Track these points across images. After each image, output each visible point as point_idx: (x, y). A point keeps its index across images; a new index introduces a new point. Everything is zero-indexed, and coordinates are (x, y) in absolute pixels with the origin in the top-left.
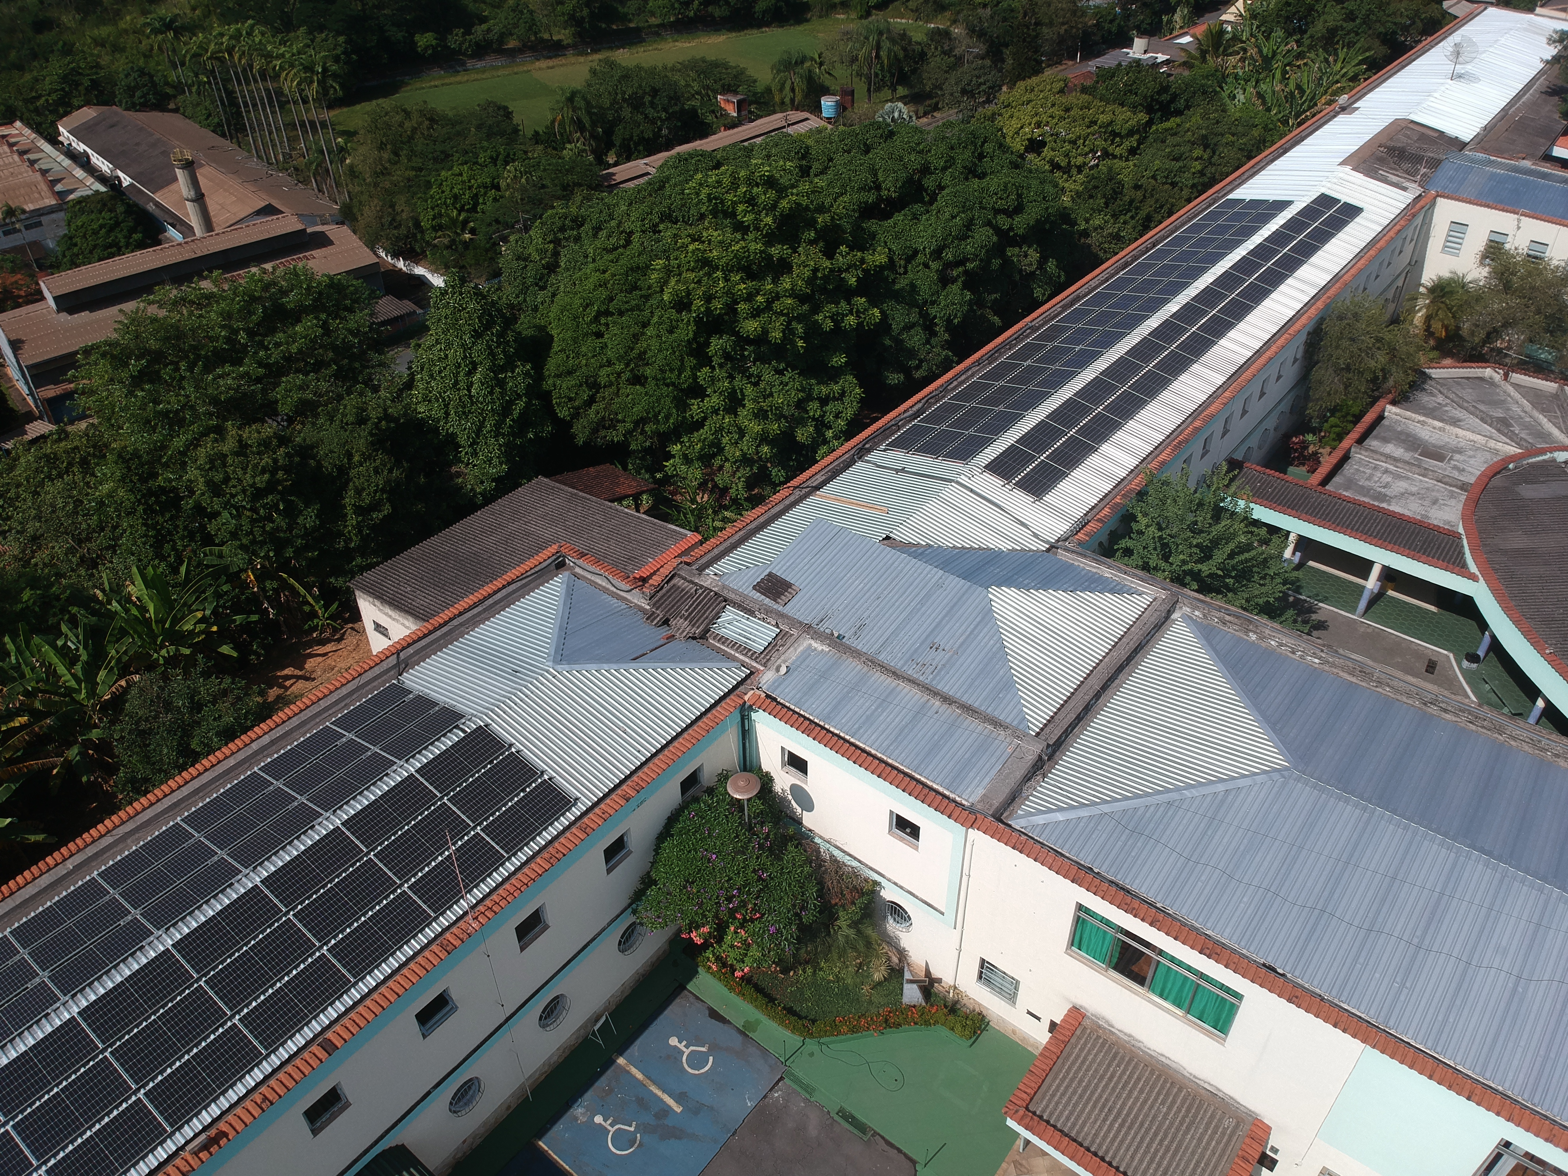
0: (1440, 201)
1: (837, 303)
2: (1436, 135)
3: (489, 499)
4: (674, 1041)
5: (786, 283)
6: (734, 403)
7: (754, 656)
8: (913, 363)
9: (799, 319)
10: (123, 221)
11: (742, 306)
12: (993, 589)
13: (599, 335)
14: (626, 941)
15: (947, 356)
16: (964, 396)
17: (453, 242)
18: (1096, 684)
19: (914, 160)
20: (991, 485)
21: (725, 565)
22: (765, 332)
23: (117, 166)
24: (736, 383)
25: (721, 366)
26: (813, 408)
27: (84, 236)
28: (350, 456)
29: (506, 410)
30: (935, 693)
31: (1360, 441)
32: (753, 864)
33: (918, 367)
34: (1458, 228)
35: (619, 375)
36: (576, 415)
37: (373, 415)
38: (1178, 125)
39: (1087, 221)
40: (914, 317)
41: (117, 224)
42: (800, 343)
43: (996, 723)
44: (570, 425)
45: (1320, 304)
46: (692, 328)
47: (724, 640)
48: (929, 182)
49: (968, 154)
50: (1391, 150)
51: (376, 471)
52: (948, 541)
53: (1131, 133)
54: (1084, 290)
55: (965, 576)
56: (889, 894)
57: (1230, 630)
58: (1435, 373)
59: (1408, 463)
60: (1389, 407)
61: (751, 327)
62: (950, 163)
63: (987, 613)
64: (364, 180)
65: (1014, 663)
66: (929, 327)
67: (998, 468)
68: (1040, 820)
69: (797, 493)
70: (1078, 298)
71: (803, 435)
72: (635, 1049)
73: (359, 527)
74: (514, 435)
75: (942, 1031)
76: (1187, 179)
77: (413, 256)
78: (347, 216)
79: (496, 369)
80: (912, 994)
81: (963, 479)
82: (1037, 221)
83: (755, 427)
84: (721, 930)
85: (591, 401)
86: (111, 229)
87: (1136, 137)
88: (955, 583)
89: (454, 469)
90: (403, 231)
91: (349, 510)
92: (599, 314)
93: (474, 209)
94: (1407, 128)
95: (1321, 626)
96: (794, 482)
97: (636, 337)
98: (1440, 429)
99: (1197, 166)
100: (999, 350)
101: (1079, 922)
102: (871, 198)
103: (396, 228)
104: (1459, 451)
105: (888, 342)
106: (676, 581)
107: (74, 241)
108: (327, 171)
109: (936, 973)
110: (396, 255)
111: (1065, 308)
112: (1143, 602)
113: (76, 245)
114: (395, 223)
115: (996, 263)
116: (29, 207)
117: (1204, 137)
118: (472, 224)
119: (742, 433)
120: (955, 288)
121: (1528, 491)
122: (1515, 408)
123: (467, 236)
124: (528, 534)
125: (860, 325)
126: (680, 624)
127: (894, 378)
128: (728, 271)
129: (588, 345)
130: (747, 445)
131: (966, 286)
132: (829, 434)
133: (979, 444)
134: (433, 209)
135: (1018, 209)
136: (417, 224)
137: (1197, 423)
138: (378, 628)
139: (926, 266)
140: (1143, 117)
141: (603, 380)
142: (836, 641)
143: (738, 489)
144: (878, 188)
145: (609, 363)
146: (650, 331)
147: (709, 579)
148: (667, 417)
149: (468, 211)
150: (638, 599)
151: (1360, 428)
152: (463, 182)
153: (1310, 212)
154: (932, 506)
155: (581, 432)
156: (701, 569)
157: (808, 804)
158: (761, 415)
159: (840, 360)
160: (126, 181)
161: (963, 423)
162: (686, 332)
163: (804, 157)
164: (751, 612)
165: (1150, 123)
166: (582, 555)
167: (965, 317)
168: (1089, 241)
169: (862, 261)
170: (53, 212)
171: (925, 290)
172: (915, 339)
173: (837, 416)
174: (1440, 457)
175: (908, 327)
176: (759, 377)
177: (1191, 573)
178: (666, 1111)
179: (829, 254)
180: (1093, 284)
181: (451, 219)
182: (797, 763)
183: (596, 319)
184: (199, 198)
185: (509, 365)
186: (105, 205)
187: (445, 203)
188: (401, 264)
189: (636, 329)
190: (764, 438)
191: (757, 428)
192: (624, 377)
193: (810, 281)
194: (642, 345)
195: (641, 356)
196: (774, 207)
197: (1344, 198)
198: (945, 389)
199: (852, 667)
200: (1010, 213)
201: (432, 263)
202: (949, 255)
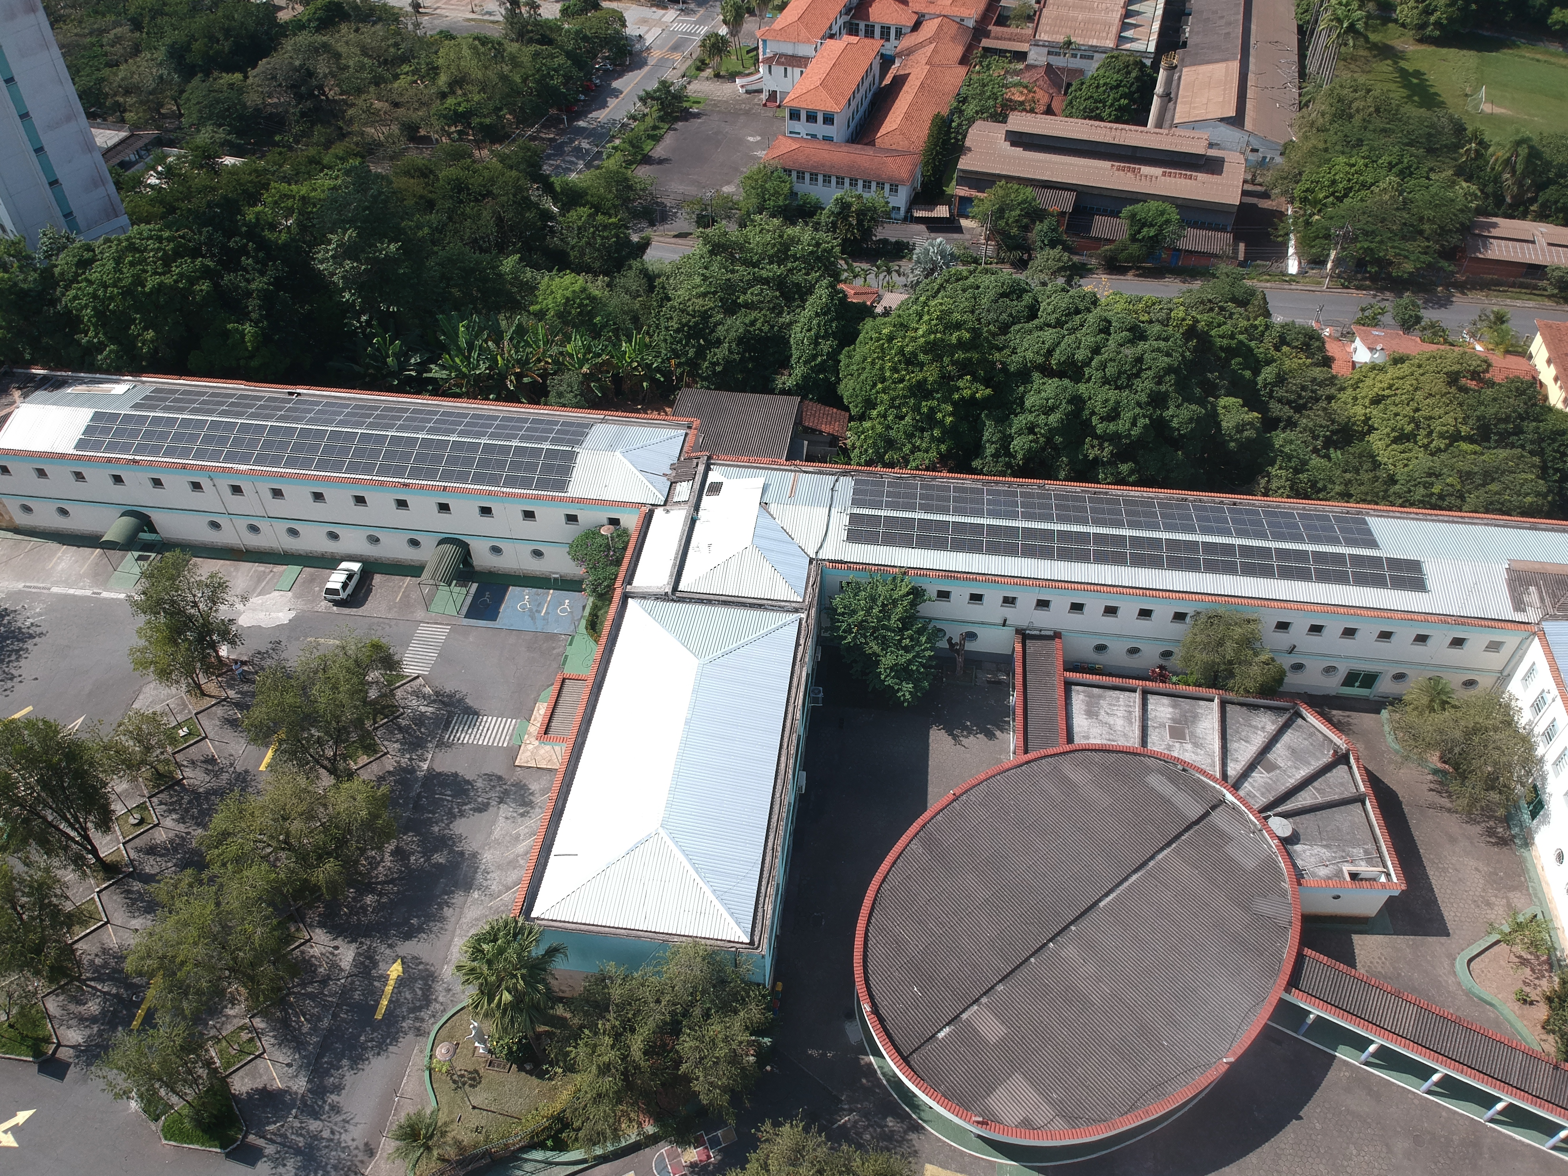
0: (1535, 639)
4: (567, 601)
7: (666, 501)
20: (840, 521)
40: (996, 438)
47: (673, 489)
52: (785, 523)
69: (792, 467)
81: (835, 509)
104: (1198, 745)
106: (696, 460)
112: (793, 598)
123: (1317, 218)
126: (673, 474)
134: (1311, 182)
152: (1348, 173)
154: (805, 508)
164: (692, 489)
170: (1101, 52)
178: (539, 612)
184: (1164, 96)
187: (1323, 182)
197: (1428, 575)
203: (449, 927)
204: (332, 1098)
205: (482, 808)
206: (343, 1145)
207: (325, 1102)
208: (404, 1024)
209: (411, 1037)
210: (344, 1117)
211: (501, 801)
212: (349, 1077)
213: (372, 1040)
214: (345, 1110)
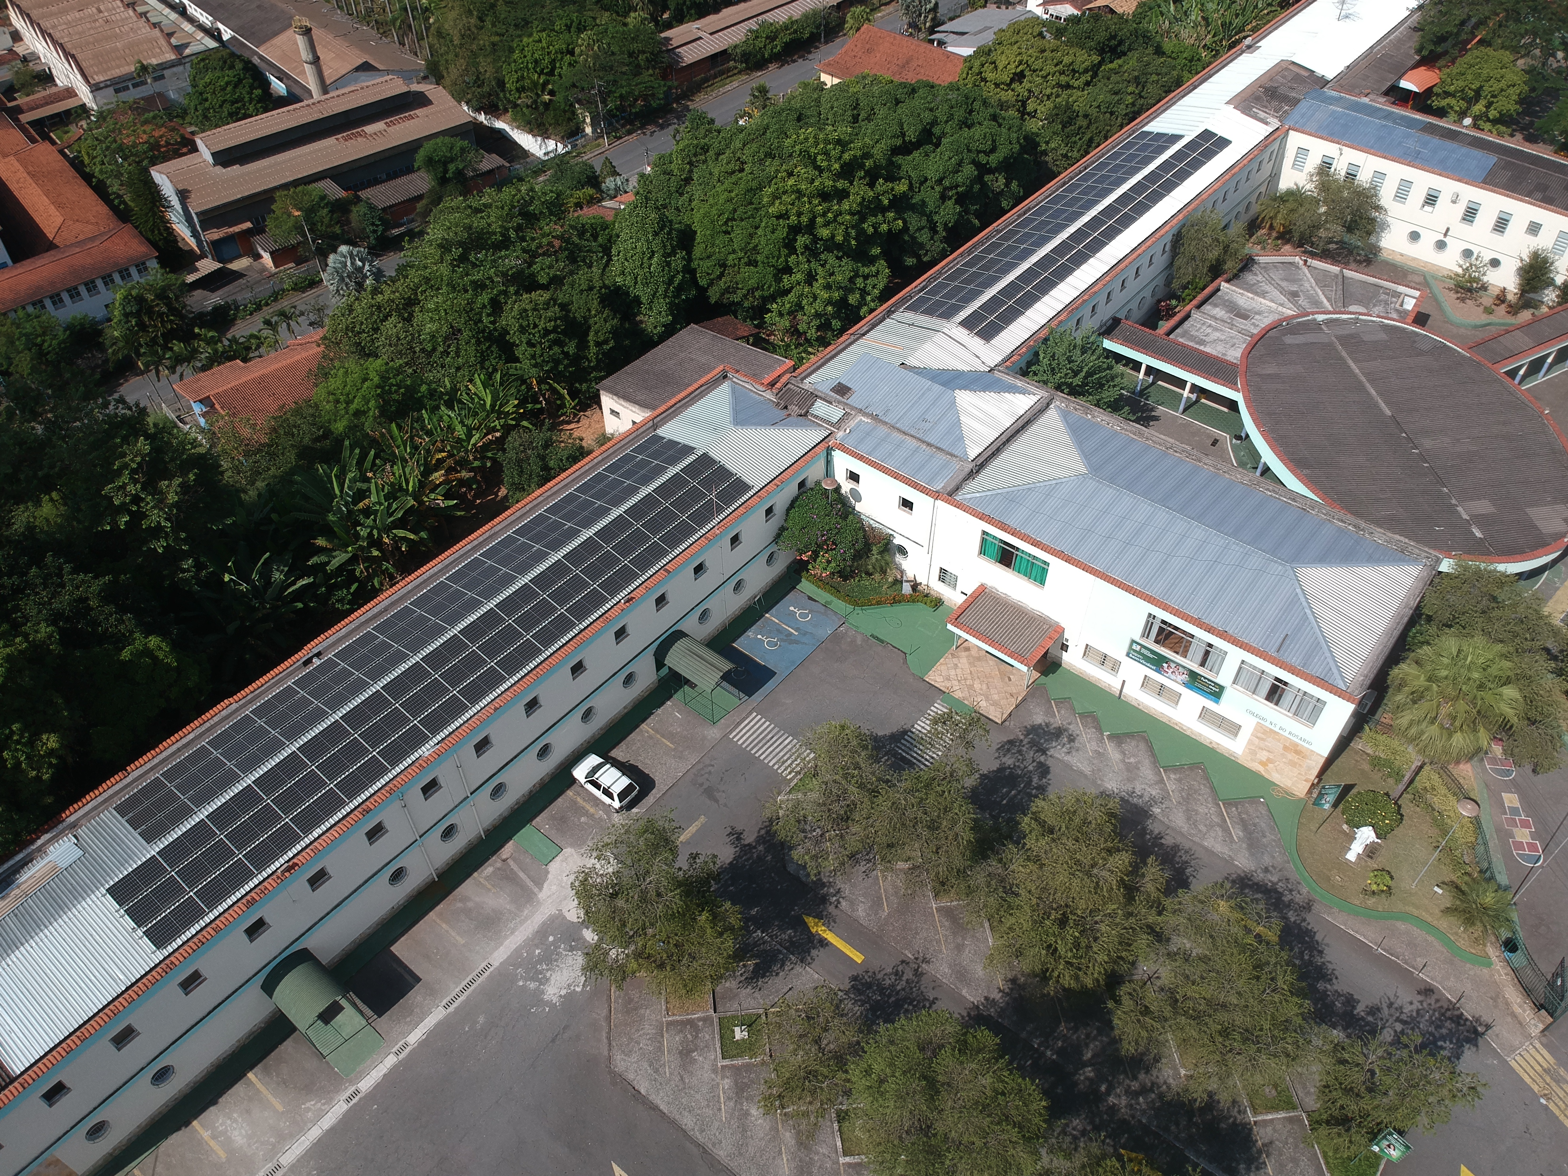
0: (1291, 132)
1: (876, 216)
2: (1306, 74)
3: (664, 337)
4: (792, 608)
5: (846, 205)
6: (811, 278)
7: (833, 426)
8: (922, 252)
9: (853, 227)
10: (245, 78)
11: (819, 220)
12: (957, 391)
13: (727, 233)
14: (770, 559)
15: (944, 248)
16: (950, 278)
17: (535, 102)
18: (1004, 438)
19: (927, 117)
20: (962, 334)
21: (813, 378)
22: (833, 236)
23: (216, 19)
24: (812, 265)
25: (802, 254)
26: (859, 282)
27: (214, 93)
28: (589, 310)
29: (670, 282)
30: (924, 442)
31: (1199, 307)
32: (833, 521)
33: (926, 254)
34: (1303, 152)
35: (740, 259)
36: (711, 284)
37: (597, 285)
38: (1120, 66)
39: (1047, 143)
40: (924, 222)
41: (240, 81)
42: (853, 242)
43: (952, 455)
44: (705, 290)
45: (1181, 216)
46: (786, 230)
47: (816, 417)
48: (937, 130)
49: (962, 111)
50: (1267, 90)
51: (606, 321)
52: (935, 365)
53: (1086, 71)
54: (1034, 203)
55: (944, 384)
56: (898, 541)
57: (1079, 413)
58: (1262, 259)
59: (1223, 321)
60: (1223, 283)
61: (825, 233)
62: (951, 117)
63: (953, 403)
64: (451, 41)
65: (964, 428)
66: (933, 229)
67: (967, 324)
68: (969, 496)
69: (852, 338)
70: (1029, 209)
71: (853, 299)
72: (774, 610)
73: (597, 354)
74: (674, 296)
75: (921, 605)
76: (1122, 109)
77: (493, 110)
78: (434, 73)
79: (666, 255)
80: (907, 589)
81: (945, 330)
82: (1005, 158)
83: (825, 295)
84: (815, 555)
85: (722, 275)
86: (236, 86)
87: (1090, 73)
88: (937, 388)
89: (638, 318)
90: (486, 89)
91: (592, 343)
92: (728, 220)
93: (551, 73)
94: (1286, 69)
95: (1156, 418)
96: (850, 331)
97: (751, 236)
98: (1252, 299)
99: (1130, 99)
100: (974, 246)
101: (983, 541)
102: (899, 142)
103: (479, 87)
104: (1259, 313)
105: (906, 238)
106: (789, 386)
107: (205, 96)
108: (410, 26)
109: (919, 580)
110: (478, 110)
111: (1019, 216)
112: (1035, 399)
113: (206, 100)
114: (479, 82)
115: (977, 187)
116: (154, 61)
117: (1136, 78)
118: (550, 87)
119: (815, 298)
120: (950, 203)
121: (1289, 340)
122: (1307, 285)
123: (547, 97)
124: (692, 360)
125: (890, 230)
126: (794, 409)
127: (910, 261)
128: (811, 197)
129: (720, 240)
130: (818, 306)
131: (957, 202)
132: (869, 298)
133: (956, 309)
134: (516, 72)
135: (993, 150)
136: (501, 84)
137: (1085, 298)
138: (613, 412)
139: (933, 188)
140: (1096, 59)
141: (729, 263)
142: (875, 418)
143: (812, 334)
144: (903, 135)
145: (734, 252)
146: (760, 232)
147: (807, 384)
148: (769, 287)
149: (546, 74)
150: (769, 395)
151: (1200, 298)
152: (543, 48)
153: (1192, 145)
154: (928, 346)
155: (714, 295)
156: (802, 379)
157: (858, 499)
158: (828, 287)
159: (876, 251)
160: (227, 34)
161: (949, 296)
162: (782, 233)
163: (855, 108)
164: (831, 403)
165: (1100, 64)
166: (737, 371)
167: (956, 222)
168: (1047, 159)
169: (892, 189)
170: (173, 66)
171: (931, 206)
172: (924, 237)
173: (874, 287)
174: (1245, 317)
175: (920, 229)
176: (826, 261)
177: (1065, 383)
178: (791, 634)
179: (871, 185)
180: (1040, 198)
181: (533, 82)
182: (854, 477)
183: (726, 223)
184: (316, 61)
185: (673, 253)
186: (225, 62)
187: (527, 67)
188: (482, 118)
189: (751, 230)
190: (829, 302)
191: (826, 296)
192: (743, 261)
193: (861, 204)
194: (755, 241)
195: (755, 248)
196: (840, 157)
197: (1220, 133)
198: (940, 273)
199: (883, 430)
200: (987, 153)
201: (514, 120)
202: (947, 183)
203: (1187, 845)
204: (1360, 1010)
205: (1044, 770)
206: (1414, 1014)
207: (1363, 1019)
208: (1292, 919)
209: (1309, 918)
210: (1384, 1006)
211: (1044, 752)
212: (1341, 986)
213: (1302, 953)
214: (1377, 1002)
